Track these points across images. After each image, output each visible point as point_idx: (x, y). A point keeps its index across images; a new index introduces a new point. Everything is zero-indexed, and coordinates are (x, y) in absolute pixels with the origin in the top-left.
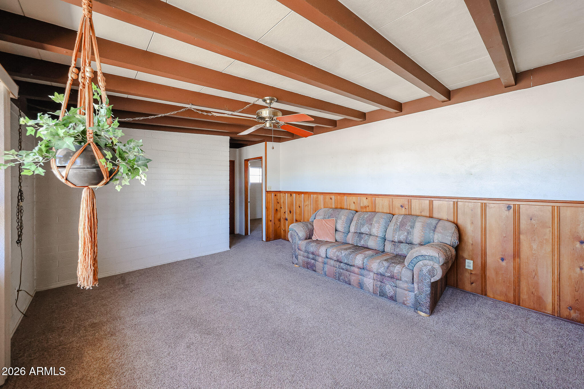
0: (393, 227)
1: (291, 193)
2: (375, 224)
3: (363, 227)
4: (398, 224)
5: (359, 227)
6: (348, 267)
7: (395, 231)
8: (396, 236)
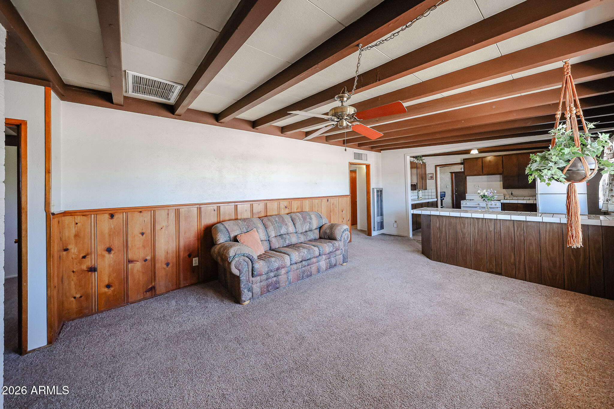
0: (300, 223)
1: (111, 212)
2: (289, 224)
3: (281, 229)
4: (302, 219)
5: (278, 230)
6: (309, 261)
7: (302, 224)
8: (304, 228)
